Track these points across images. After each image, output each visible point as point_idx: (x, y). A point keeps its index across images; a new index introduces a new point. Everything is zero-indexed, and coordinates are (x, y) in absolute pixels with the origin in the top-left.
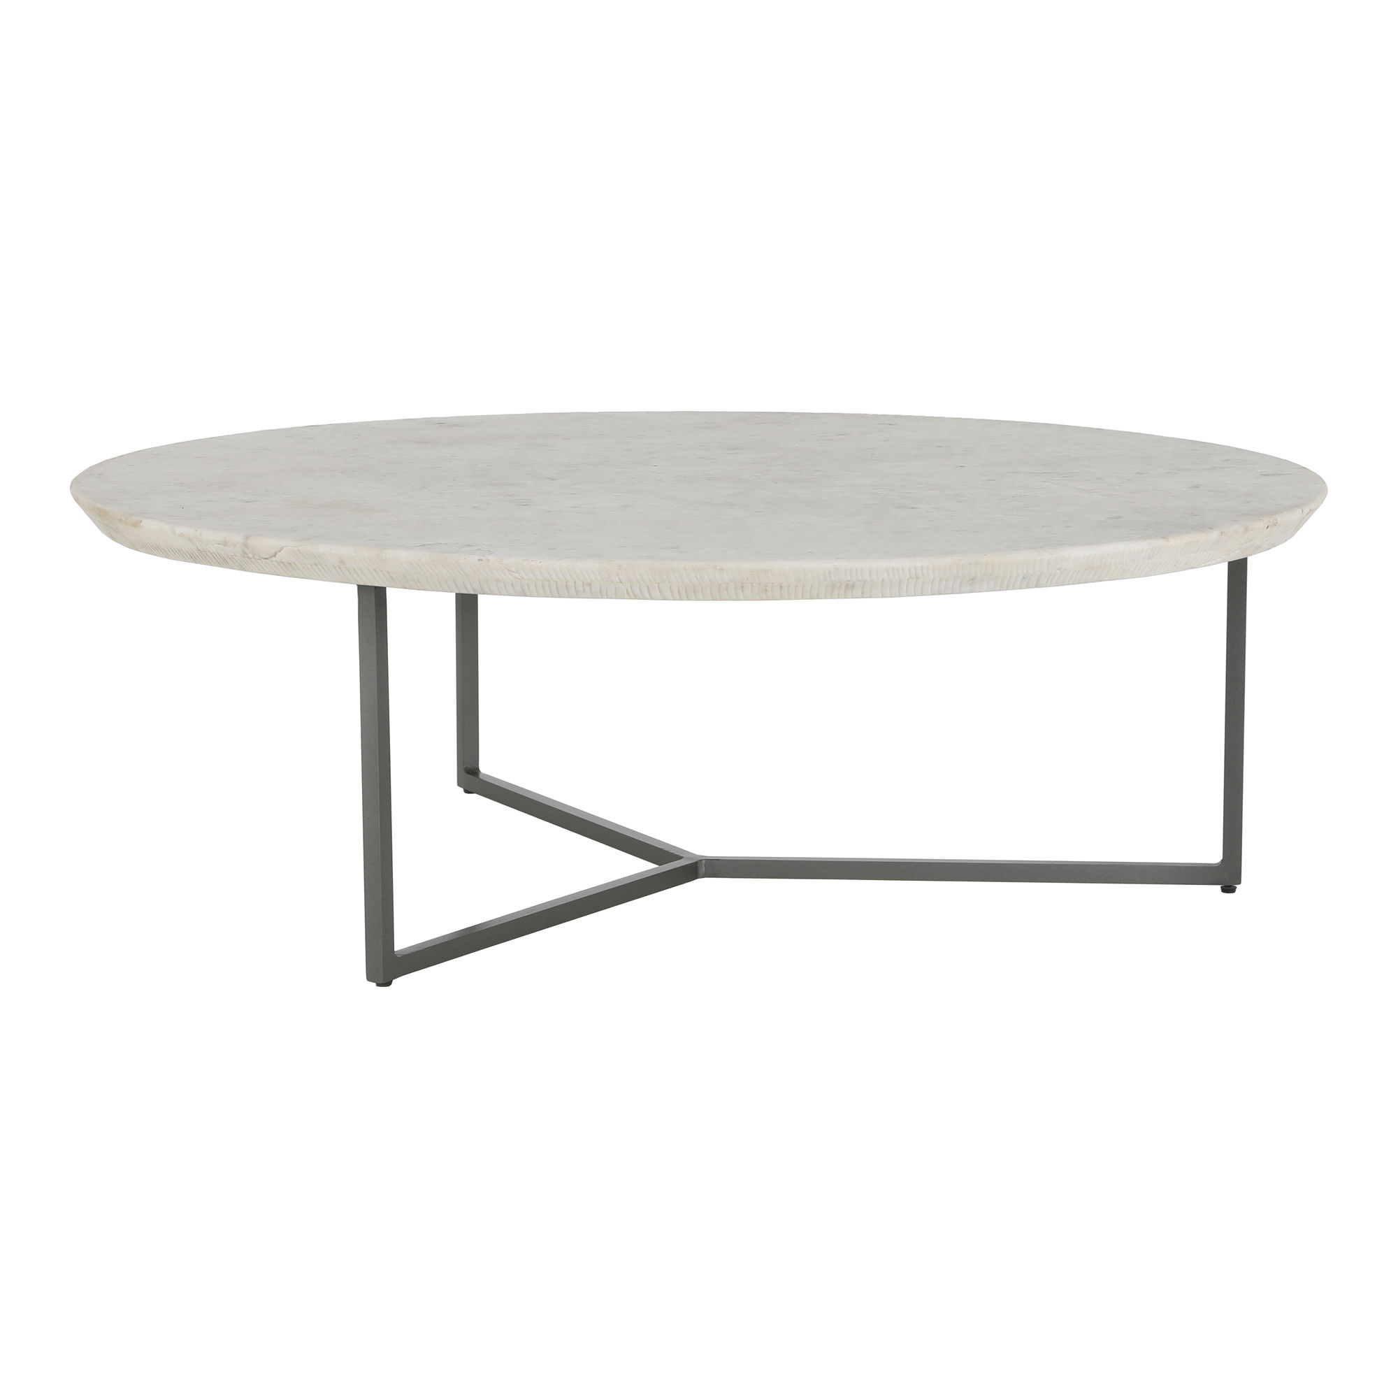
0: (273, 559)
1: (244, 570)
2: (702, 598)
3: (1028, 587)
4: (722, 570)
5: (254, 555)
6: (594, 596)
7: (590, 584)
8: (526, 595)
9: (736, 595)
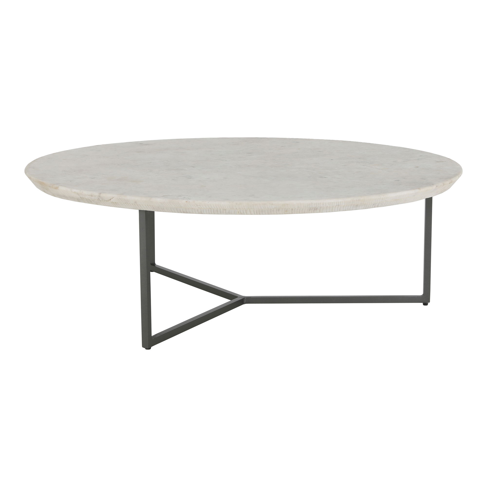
0: (109, 201)
1: (98, 205)
2: (264, 213)
3: (375, 207)
4: (272, 204)
5: (102, 200)
6: (226, 213)
7: (225, 210)
8: (202, 214)
9: (276, 213)
